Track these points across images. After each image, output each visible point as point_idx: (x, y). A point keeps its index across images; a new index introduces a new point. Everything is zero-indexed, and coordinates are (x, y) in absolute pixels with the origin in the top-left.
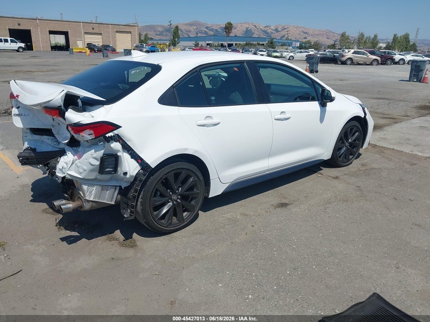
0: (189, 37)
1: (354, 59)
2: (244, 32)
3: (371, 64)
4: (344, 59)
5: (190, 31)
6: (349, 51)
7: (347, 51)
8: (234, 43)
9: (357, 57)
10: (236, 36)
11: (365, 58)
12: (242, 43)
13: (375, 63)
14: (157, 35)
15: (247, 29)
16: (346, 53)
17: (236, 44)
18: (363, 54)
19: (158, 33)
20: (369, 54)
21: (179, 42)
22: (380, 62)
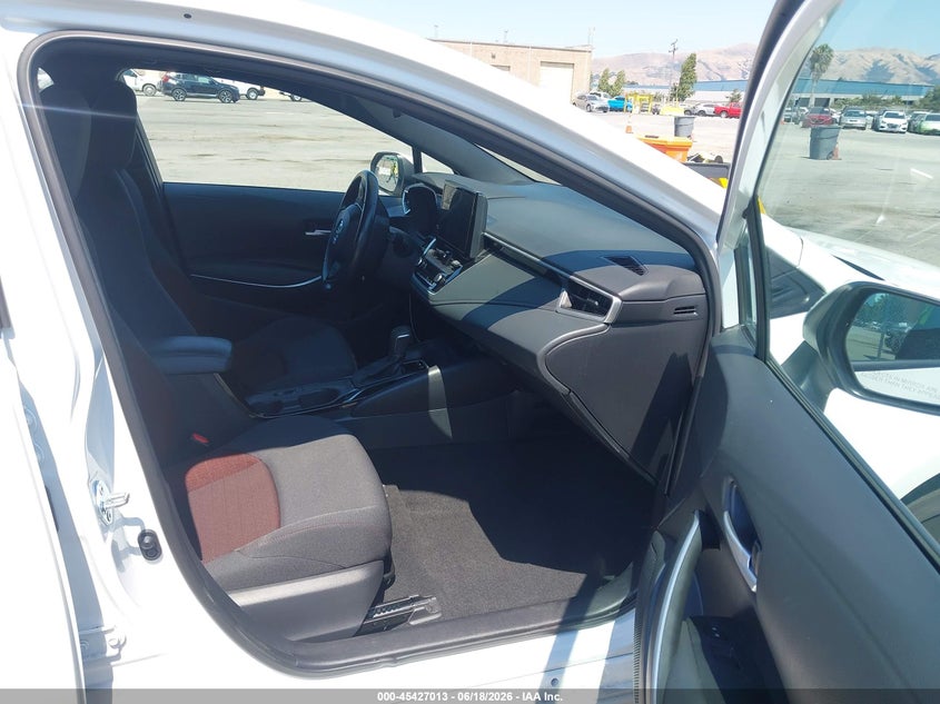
0: (723, 81)
2: (865, 73)
5: (728, 68)
8: (832, 97)
10: (840, 80)
12: (852, 97)
14: (649, 76)
15: (875, 63)
17: (836, 100)
19: (653, 71)
21: (692, 93)
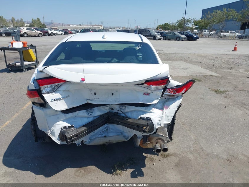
1: (28, 33)
3: (38, 36)
4: (22, 33)
6: (24, 29)
7: (22, 28)
9: (29, 32)
11: (34, 33)
13: (40, 35)
16: (22, 29)
18: (32, 30)
20: (36, 30)
22: (43, 35)
